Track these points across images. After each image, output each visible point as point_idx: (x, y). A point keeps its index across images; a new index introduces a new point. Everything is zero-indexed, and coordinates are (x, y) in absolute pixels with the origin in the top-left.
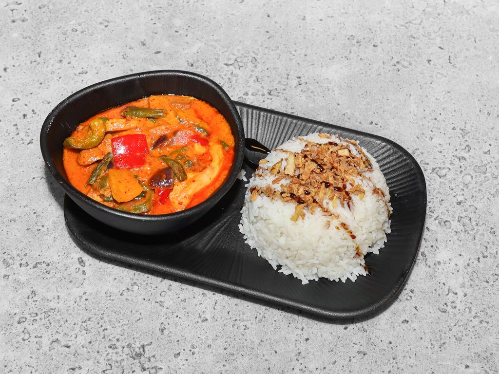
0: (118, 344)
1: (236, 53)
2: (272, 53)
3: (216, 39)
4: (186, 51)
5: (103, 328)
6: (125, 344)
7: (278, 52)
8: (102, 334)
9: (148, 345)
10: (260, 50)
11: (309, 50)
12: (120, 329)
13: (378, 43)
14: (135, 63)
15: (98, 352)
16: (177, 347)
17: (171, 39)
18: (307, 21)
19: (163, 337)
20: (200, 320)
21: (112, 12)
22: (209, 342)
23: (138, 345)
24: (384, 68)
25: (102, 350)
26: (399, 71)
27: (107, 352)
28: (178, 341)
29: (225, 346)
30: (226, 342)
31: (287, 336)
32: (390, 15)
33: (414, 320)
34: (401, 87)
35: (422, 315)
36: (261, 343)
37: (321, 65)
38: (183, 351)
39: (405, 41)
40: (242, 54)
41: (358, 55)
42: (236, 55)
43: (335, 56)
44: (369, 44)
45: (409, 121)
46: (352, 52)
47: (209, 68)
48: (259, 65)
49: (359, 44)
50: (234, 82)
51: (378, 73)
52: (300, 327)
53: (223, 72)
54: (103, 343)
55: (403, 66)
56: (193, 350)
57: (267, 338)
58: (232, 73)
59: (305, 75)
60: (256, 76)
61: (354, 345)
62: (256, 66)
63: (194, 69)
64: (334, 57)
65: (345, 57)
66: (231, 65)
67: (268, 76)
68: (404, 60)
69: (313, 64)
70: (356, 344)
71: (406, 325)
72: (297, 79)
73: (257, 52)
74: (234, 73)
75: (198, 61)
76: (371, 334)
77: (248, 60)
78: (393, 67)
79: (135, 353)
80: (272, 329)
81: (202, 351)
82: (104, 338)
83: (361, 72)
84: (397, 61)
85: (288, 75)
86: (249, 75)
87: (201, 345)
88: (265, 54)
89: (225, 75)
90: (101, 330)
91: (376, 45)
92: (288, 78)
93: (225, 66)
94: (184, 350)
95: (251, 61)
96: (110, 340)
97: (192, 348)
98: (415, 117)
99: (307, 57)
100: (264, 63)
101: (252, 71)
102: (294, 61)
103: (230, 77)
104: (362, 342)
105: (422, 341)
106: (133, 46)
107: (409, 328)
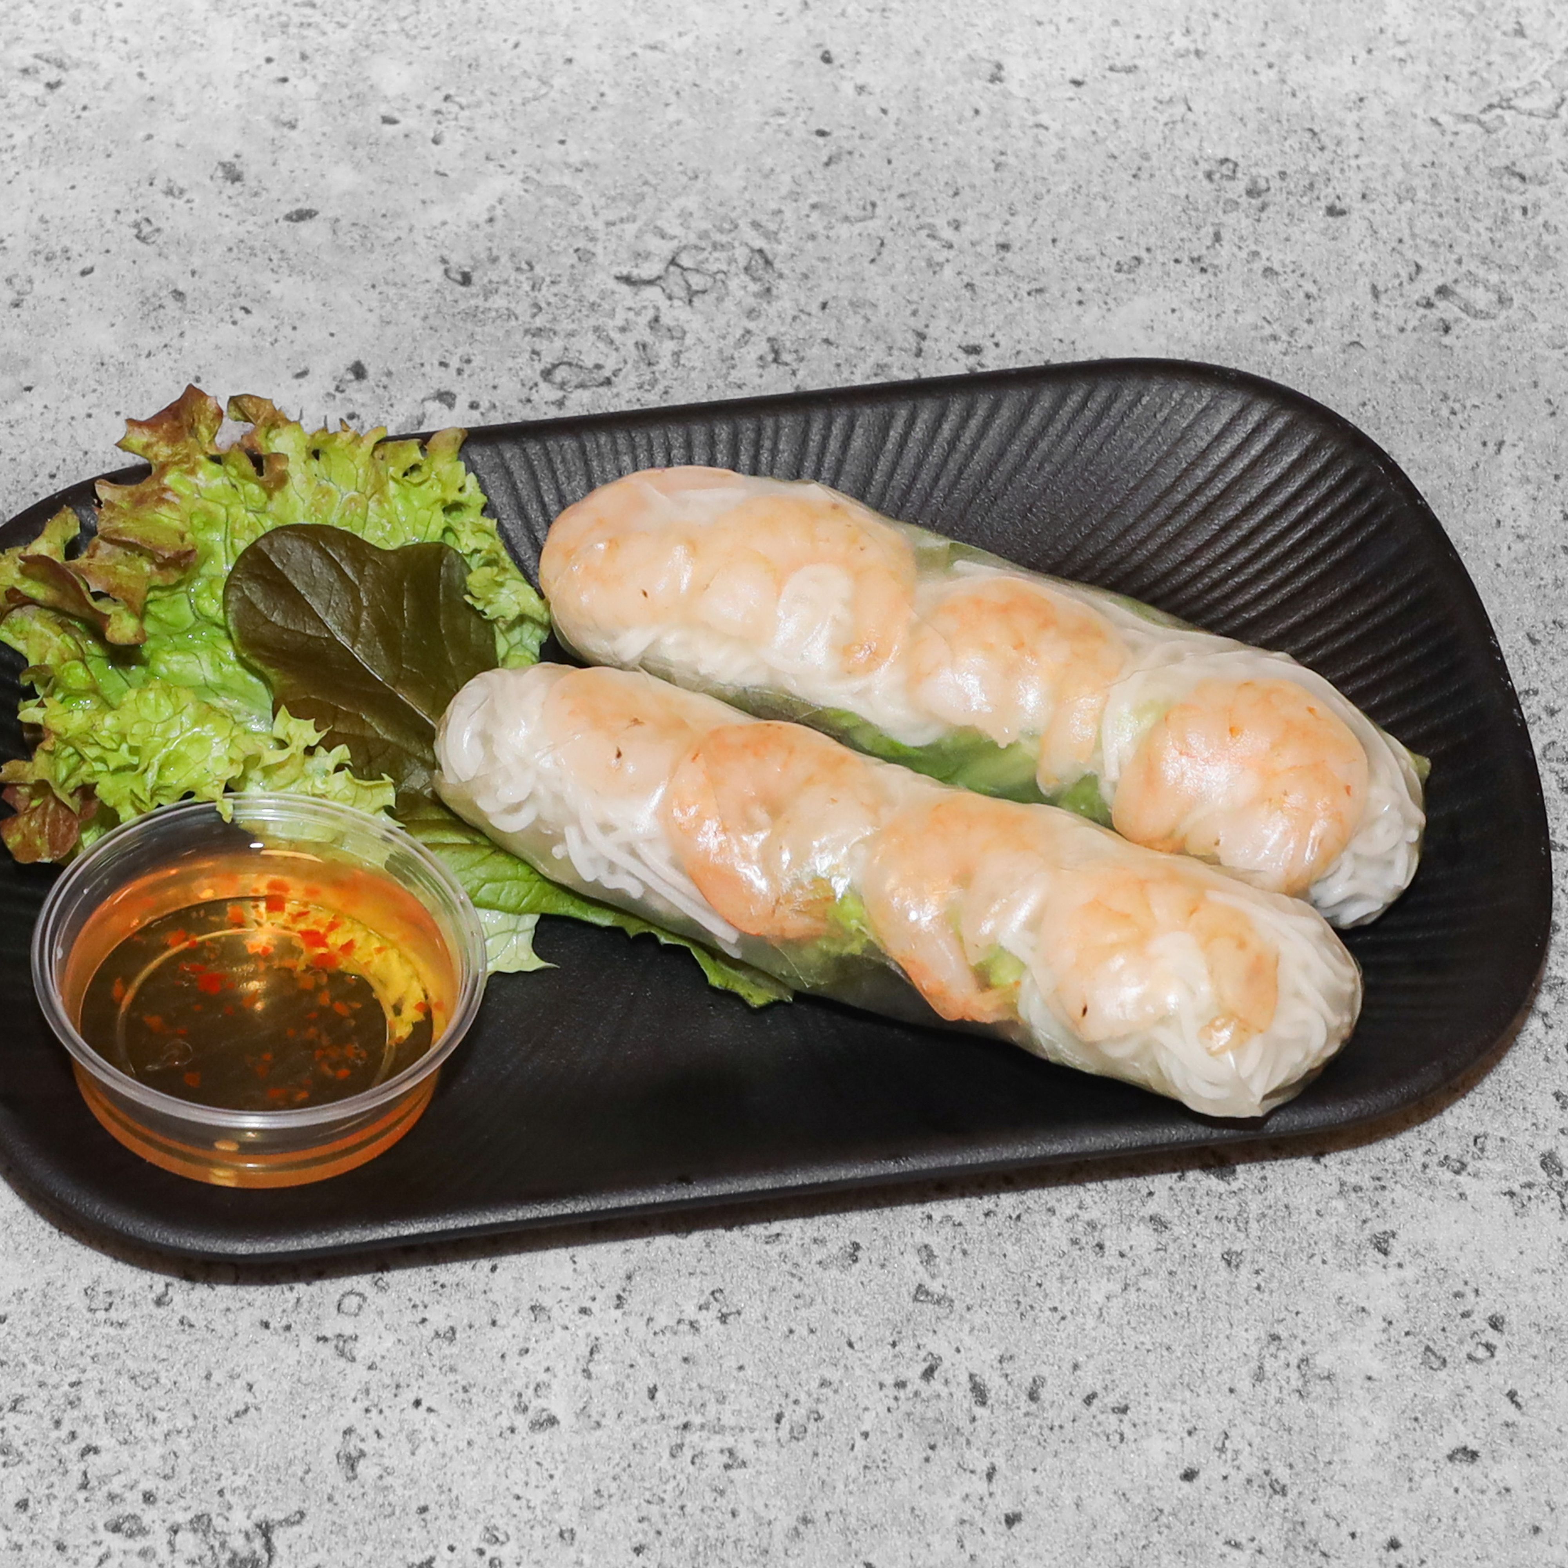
0: (149, 1516)
1: (673, 229)
2: (843, 230)
3: (575, 159)
4: (437, 214)
5: (79, 1444)
6: (182, 1518)
7: (874, 226)
8: (76, 1469)
9: (287, 1522)
10: (788, 215)
11: (1021, 221)
12: (159, 1450)
13: (1352, 200)
14: (196, 262)
15: (61, 1547)
16: (417, 1533)
17: (360, 153)
18: (1012, 86)
19: (355, 1489)
20: (521, 1422)
21: (76, 19)
22: (567, 1518)
23: (240, 1520)
24: (1375, 315)
25: (75, 1540)
26: (1447, 330)
27: (103, 1550)
28: (424, 1510)
29: (639, 1539)
30: (641, 1520)
31: (923, 1502)
32: (1409, 69)
33: (1506, 1447)
34: (1457, 406)
35: (1540, 1427)
36: (801, 1528)
37: (1077, 296)
38: (448, 1555)
39: (1477, 193)
40: (704, 235)
41: (1256, 254)
42: (673, 238)
43: (1144, 255)
44: (1305, 200)
45: (1491, 565)
46: (1226, 235)
47: (546, 294)
48: (782, 286)
49: (1256, 202)
50: (665, 363)
51: (1347, 339)
52: (983, 1466)
53: (612, 314)
54: (79, 1511)
55: (1466, 309)
56: (491, 1551)
57: (828, 1507)
58: (656, 319)
59: (999, 337)
60: (769, 340)
61: (1226, 1549)
62: (768, 290)
63: (475, 296)
64: (1138, 260)
65: (1192, 260)
66: (650, 282)
67: (827, 341)
68: (1474, 280)
69: (1040, 291)
70: (1237, 1546)
71: (1466, 1469)
72: (961, 355)
73: (772, 227)
74: (666, 320)
75: (494, 260)
76: (1305, 1506)
77: (732, 261)
78: (1421, 311)
79: (228, 1555)
80: (853, 1470)
81: (535, 1556)
82: (84, 1486)
83: (1268, 331)
84: (1440, 282)
85: (922, 336)
86: (739, 333)
87: (527, 1530)
88: (813, 237)
89: (623, 330)
90: (71, 1451)
91: (1339, 205)
92: (919, 353)
93: (624, 289)
94: (452, 1549)
95: (747, 269)
96: (112, 1497)
97: (488, 1541)
98: (1519, 548)
99: (1009, 255)
100: (806, 276)
101: (752, 313)
102: (948, 272)
103: (647, 337)
104: (1264, 1540)
105: (1539, 1542)
106: (182, 183)
107: (1480, 1482)
